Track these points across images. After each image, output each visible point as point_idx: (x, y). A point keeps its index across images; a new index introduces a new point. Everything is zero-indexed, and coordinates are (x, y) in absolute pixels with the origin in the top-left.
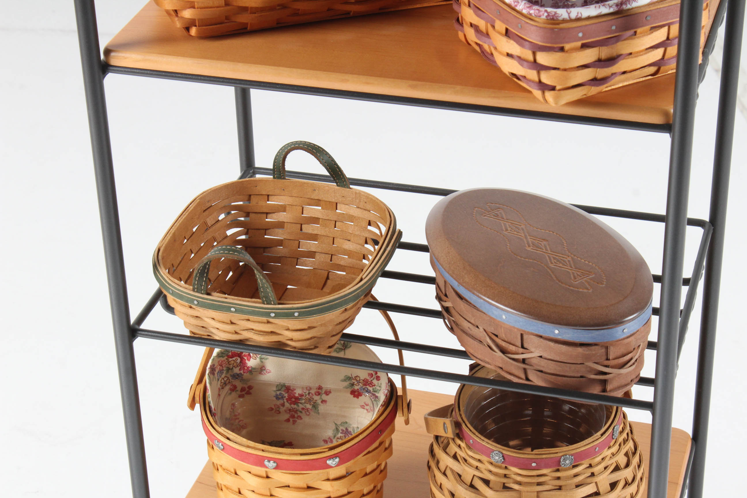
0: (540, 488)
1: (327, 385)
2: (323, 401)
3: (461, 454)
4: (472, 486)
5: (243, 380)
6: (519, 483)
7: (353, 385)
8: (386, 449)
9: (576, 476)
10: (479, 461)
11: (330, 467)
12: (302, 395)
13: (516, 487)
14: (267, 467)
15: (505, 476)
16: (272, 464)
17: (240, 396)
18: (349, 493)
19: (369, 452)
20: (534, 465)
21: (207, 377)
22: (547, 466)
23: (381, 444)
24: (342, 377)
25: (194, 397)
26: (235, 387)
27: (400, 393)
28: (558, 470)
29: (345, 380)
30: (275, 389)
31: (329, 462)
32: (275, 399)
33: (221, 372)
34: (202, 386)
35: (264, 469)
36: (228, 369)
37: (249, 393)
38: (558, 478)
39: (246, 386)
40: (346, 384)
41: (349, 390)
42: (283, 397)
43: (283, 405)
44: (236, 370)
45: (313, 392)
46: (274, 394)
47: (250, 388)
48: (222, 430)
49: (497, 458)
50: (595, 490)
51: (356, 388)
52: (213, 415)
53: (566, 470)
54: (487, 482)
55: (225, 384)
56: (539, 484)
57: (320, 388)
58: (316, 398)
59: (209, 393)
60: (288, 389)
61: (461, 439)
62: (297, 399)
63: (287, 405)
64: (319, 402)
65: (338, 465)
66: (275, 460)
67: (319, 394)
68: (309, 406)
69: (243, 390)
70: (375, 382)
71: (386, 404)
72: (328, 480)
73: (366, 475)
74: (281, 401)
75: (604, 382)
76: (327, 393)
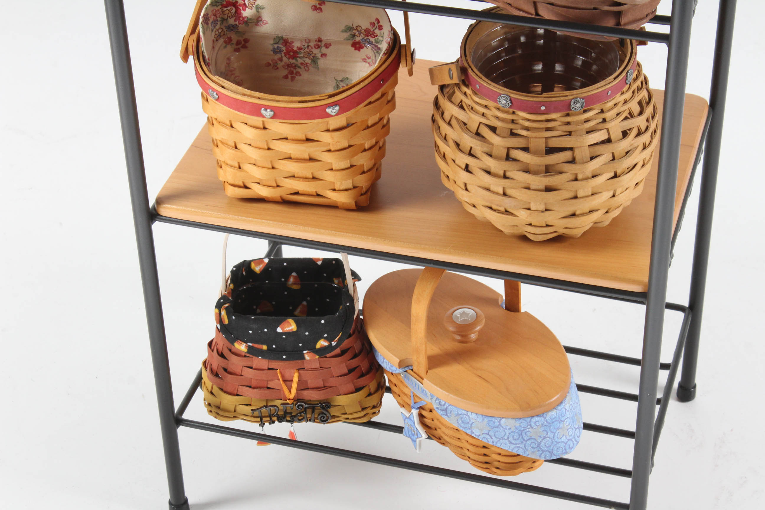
0: (549, 134)
1: (327, 37)
2: (324, 55)
3: (467, 101)
4: (478, 134)
5: (238, 32)
6: (527, 129)
7: (354, 36)
8: (389, 102)
9: (587, 121)
10: (486, 107)
11: (330, 116)
12: (300, 49)
13: (524, 133)
14: (263, 116)
15: (513, 121)
16: (269, 113)
17: (237, 50)
18: (350, 146)
19: (370, 103)
20: (543, 108)
21: (200, 27)
22: (556, 110)
23: (383, 95)
24: (343, 28)
25: (187, 49)
26: (230, 39)
27: (403, 42)
28: (568, 115)
29: (345, 31)
30: (272, 42)
31: (329, 111)
32: (272, 53)
33: (215, 22)
34: (195, 36)
35: (261, 119)
36: (223, 20)
37: (245, 47)
38: (568, 123)
39: (241, 39)
40: (347, 35)
41: (351, 42)
42: (280, 51)
43: (281, 60)
44: (231, 21)
45: (312, 44)
46: (271, 47)
47: (246, 41)
48: (216, 78)
49: (504, 102)
50: (606, 137)
51: (358, 39)
52: (207, 64)
53: (576, 114)
54: (493, 129)
55: (220, 36)
56: (548, 129)
57: (320, 40)
58: (315, 51)
59: (203, 42)
60: (286, 42)
61: (467, 86)
62: (295, 52)
63: (285, 59)
64: (319, 55)
65: (338, 114)
66: (272, 109)
67: (319, 47)
68: (308, 61)
69: (238, 43)
70: (377, 31)
71: (389, 53)
72: (328, 131)
73: (368, 127)
74: (279, 56)
75: (618, 15)
76: (327, 46)
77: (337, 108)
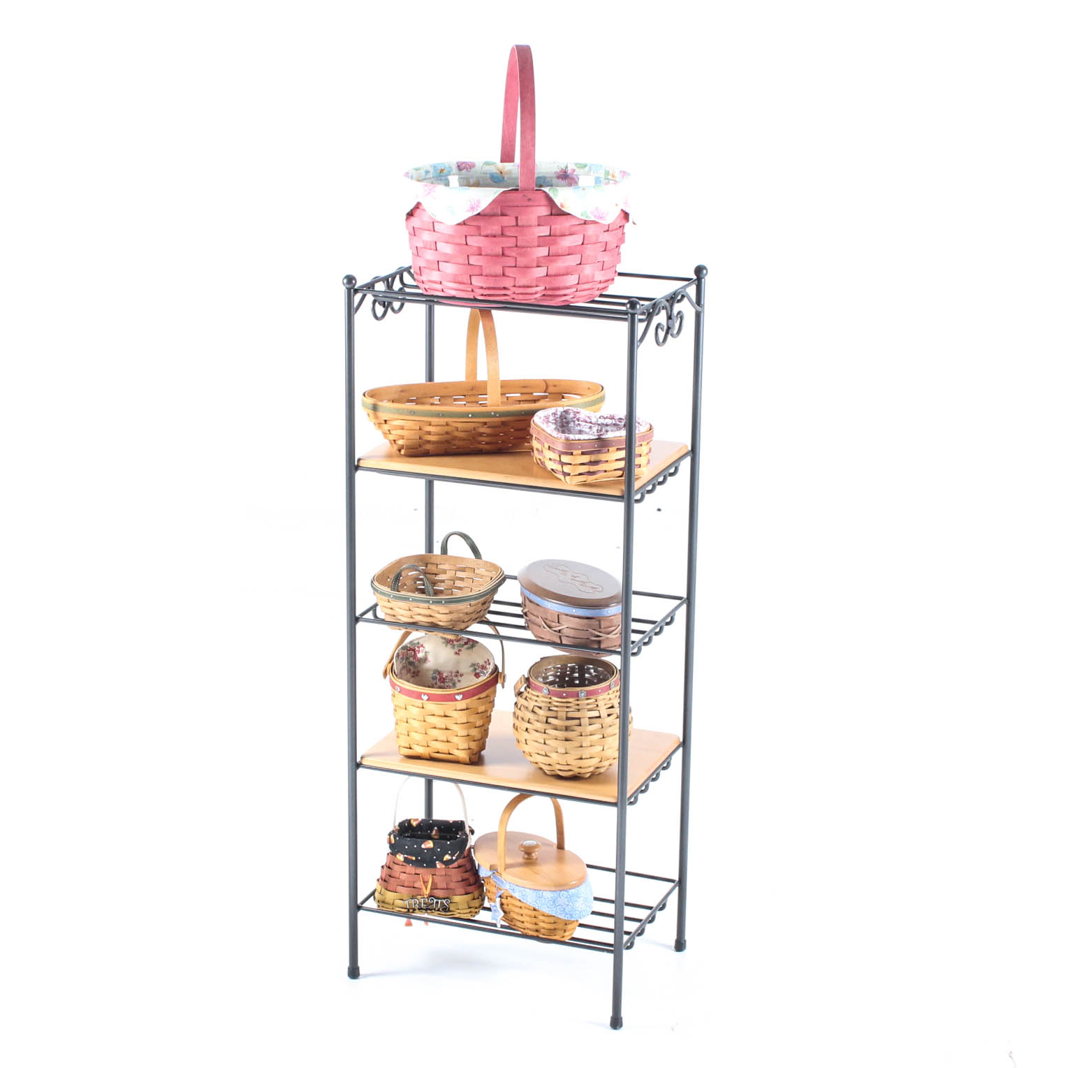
0: (568, 710)
1: (461, 671)
2: (459, 681)
3: (529, 696)
4: (533, 711)
5: (415, 667)
6: (557, 706)
7: (475, 669)
8: (491, 702)
9: (588, 704)
10: (538, 696)
11: (457, 700)
12: (447, 677)
13: (555, 709)
14: (423, 700)
15: (550, 703)
16: (425, 697)
17: (413, 677)
18: (468, 723)
19: (480, 699)
20: (564, 695)
21: (394, 660)
22: (572, 697)
23: (487, 696)
24: (470, 664)
25: (386, 671)
26: (410, 670)
27: (500, 670)
28: (578, 700)
29: (471, 666)
30: (432, 673)
31: (457, 697)
32: (431, 680)
33: (402, 659)
34: (391, 664)
35: (421, 701)
36: (407, 658)
37: (417, 675)
38: (578, 705)
39: (416, 671)
40: (472, 669)
41: (474, 673)
42: (436, 678)
43: (436, 684)
44: (411, 659)
45: (453, 674)
46: (431, 676)
47: (418, 672)
48: (400, 680)
49: (546, 692)
50: (598, 715)
51: (478, 671)
52: (396, 676)
53: (583, 700)
54: (540, 708)
55: (404, 667)
56: (567, 707)
57: (458, 672)
58: (454, 678)
59: (395, 665)
60: (440, 673)
61: (529, 688)
62: (444, 679)
63: (438, 683)
64: (456, 681)
65: (461, 700)
66: (428, 694)
67: (456, 676)
68: (451, 684)
69: (414, 673)
70: (488, 666)
71: (492, 673)
72: (456, 710)
73: (478, 713)
74: (435, 681)
75: (599, 642)
76: (461, 675)
77: (461, 696)
